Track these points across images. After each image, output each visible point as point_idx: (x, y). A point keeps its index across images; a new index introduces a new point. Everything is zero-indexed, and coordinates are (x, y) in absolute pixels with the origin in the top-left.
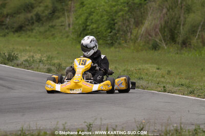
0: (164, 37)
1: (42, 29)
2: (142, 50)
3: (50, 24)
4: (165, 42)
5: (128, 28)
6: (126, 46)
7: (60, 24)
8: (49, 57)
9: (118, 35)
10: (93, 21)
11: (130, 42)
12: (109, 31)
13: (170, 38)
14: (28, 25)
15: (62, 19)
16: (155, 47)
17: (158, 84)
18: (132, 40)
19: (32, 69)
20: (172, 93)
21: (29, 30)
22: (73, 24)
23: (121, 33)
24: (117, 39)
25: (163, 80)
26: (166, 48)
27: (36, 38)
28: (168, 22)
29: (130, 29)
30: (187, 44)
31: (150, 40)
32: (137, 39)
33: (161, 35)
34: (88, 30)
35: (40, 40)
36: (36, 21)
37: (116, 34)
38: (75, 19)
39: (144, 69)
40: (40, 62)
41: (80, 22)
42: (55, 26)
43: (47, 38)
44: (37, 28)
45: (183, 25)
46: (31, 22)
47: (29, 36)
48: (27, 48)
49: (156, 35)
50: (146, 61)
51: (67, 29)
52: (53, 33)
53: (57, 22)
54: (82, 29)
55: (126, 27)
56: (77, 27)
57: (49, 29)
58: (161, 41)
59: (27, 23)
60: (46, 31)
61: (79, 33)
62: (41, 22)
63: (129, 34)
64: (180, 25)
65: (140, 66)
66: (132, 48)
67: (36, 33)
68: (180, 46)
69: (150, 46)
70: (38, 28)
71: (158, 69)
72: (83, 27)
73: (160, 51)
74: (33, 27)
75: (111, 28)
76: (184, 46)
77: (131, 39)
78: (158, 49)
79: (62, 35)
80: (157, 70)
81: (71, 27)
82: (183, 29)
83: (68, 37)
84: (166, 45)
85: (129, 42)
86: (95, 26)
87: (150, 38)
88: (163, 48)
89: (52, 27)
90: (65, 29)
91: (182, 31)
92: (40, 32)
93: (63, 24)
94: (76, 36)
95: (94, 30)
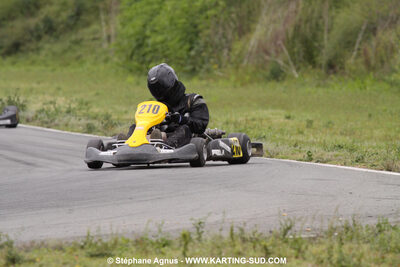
0: (292, 54)
1: (57, 47)
2: (251, 82)
3: (73, 37)
4: (295, 64)
5: (224, 40)
6: (221, 74)
7: (92, 37)
8: (81, 103)
9: (204, 54)
10: (157, 28)
11: (229, 66)
12: (187, 46)
13: (304, 57)
14: (30, 41)
15: (95, 27)
16: (277, 75)
17: (295, 146)
18: (232, 63)
19: (57, 126)
20: (325, 162)
21: (32, 50)
22: (116, 36)
23: (210, 50)
24: (203, 62)
25: (300, 138)
26: (297, 76)
27: (47, 66)
28: (299, 26)
29: (227, 42)
30: (338, 68)
31: (266, 61)
32: (242, 61)
33: (286, 52)
34: (147, 46)
35: (53, 70)
36: (46, 33)
37: (201, 52)
38: (120, 27)
39: (261, 120)
40: (68, 112)
41: (131, 31)
42: (81, 40)
43: (68, 64)
44: (47, 46)
45: (329, 31)
46: (35, 34)
47: (33, 63)
48: (35, 85)
49: (277, 52)
50: (264, 104)
51: (105, 45)
52: (79, 53)
53: (85, 33)
54: (134, 44)
55: (220, 39)
56: (125, 42)
57: (70, 48)
58: (287, 63)
59: (28, 37)
60: (65, 51)
61: (130, 53)
62: (55, 34)
63: (226, 51)
64: (323, 31)
65: (254, 114)
66: (233, 78)
67: (47, 55)
68: (323, 72)
69: (268, 73)
70: (49, 46)
71: (288, 118)
72: (137, 40)
73: (285, 83)
74: (40, 44)
75: (191, 42)
76: (331, 71)
77: (229, 61)
78: (283, 79)
79: (96, 58)
80: (287, 120)
81: (113, 42)
82: (328, 39)
83: (106, 61)
84: (298, 69)
85: (225, 67)
86: (159, 38)
87: (267, 58)
88: (292, 77)
89: (77, 42)
90: (101, 45)
91: (326, 42)
92: (54, 54)
93: (97, 36)
94: (124, 59)
95: (159, 46)
